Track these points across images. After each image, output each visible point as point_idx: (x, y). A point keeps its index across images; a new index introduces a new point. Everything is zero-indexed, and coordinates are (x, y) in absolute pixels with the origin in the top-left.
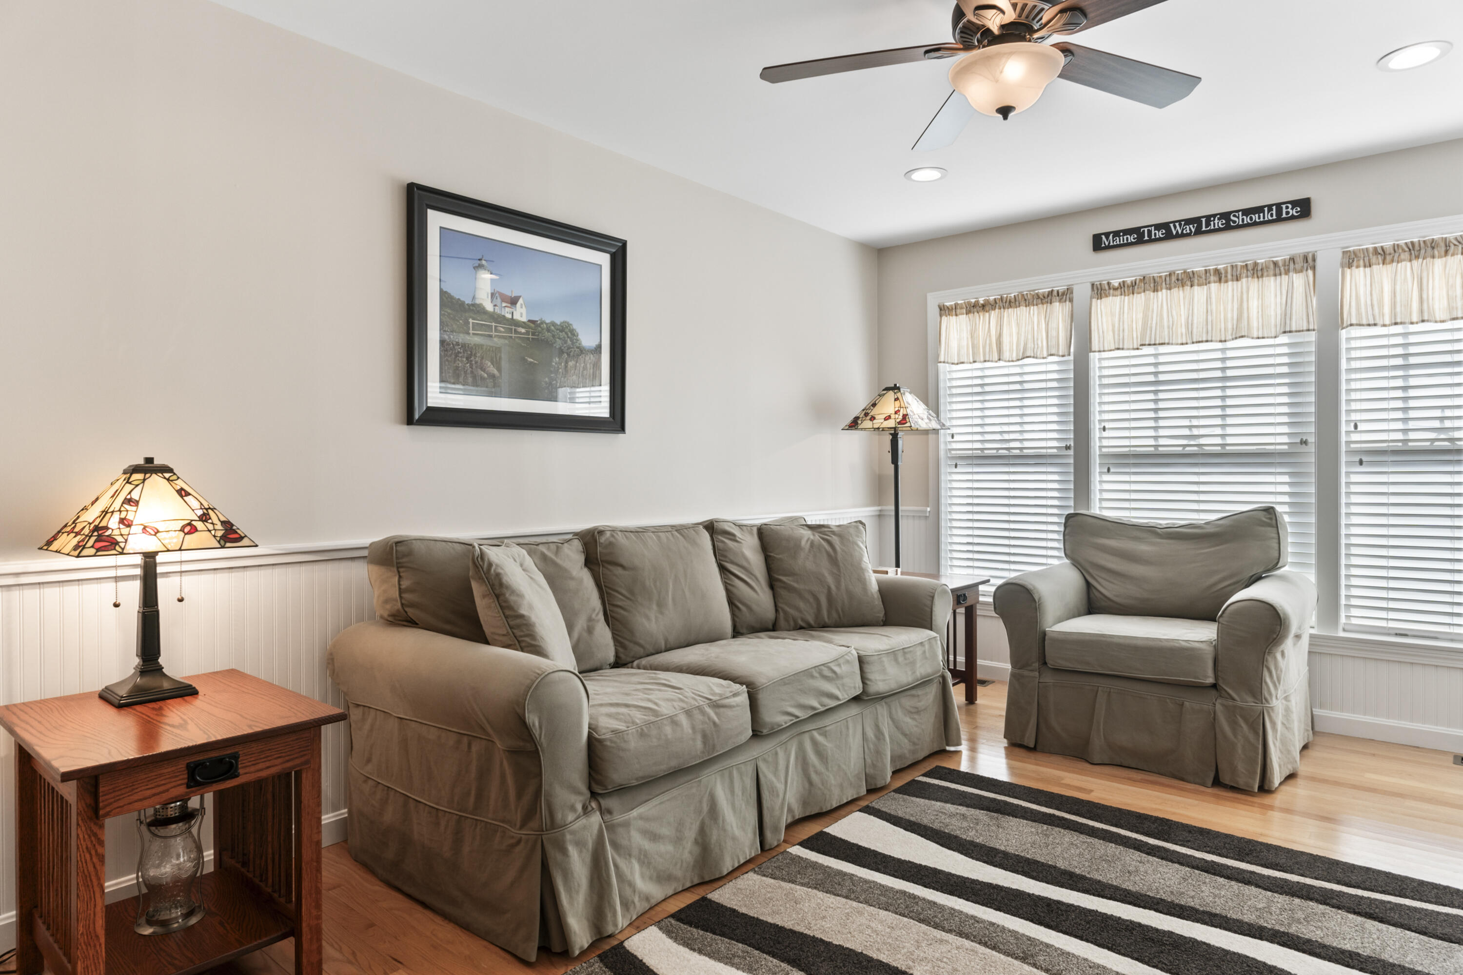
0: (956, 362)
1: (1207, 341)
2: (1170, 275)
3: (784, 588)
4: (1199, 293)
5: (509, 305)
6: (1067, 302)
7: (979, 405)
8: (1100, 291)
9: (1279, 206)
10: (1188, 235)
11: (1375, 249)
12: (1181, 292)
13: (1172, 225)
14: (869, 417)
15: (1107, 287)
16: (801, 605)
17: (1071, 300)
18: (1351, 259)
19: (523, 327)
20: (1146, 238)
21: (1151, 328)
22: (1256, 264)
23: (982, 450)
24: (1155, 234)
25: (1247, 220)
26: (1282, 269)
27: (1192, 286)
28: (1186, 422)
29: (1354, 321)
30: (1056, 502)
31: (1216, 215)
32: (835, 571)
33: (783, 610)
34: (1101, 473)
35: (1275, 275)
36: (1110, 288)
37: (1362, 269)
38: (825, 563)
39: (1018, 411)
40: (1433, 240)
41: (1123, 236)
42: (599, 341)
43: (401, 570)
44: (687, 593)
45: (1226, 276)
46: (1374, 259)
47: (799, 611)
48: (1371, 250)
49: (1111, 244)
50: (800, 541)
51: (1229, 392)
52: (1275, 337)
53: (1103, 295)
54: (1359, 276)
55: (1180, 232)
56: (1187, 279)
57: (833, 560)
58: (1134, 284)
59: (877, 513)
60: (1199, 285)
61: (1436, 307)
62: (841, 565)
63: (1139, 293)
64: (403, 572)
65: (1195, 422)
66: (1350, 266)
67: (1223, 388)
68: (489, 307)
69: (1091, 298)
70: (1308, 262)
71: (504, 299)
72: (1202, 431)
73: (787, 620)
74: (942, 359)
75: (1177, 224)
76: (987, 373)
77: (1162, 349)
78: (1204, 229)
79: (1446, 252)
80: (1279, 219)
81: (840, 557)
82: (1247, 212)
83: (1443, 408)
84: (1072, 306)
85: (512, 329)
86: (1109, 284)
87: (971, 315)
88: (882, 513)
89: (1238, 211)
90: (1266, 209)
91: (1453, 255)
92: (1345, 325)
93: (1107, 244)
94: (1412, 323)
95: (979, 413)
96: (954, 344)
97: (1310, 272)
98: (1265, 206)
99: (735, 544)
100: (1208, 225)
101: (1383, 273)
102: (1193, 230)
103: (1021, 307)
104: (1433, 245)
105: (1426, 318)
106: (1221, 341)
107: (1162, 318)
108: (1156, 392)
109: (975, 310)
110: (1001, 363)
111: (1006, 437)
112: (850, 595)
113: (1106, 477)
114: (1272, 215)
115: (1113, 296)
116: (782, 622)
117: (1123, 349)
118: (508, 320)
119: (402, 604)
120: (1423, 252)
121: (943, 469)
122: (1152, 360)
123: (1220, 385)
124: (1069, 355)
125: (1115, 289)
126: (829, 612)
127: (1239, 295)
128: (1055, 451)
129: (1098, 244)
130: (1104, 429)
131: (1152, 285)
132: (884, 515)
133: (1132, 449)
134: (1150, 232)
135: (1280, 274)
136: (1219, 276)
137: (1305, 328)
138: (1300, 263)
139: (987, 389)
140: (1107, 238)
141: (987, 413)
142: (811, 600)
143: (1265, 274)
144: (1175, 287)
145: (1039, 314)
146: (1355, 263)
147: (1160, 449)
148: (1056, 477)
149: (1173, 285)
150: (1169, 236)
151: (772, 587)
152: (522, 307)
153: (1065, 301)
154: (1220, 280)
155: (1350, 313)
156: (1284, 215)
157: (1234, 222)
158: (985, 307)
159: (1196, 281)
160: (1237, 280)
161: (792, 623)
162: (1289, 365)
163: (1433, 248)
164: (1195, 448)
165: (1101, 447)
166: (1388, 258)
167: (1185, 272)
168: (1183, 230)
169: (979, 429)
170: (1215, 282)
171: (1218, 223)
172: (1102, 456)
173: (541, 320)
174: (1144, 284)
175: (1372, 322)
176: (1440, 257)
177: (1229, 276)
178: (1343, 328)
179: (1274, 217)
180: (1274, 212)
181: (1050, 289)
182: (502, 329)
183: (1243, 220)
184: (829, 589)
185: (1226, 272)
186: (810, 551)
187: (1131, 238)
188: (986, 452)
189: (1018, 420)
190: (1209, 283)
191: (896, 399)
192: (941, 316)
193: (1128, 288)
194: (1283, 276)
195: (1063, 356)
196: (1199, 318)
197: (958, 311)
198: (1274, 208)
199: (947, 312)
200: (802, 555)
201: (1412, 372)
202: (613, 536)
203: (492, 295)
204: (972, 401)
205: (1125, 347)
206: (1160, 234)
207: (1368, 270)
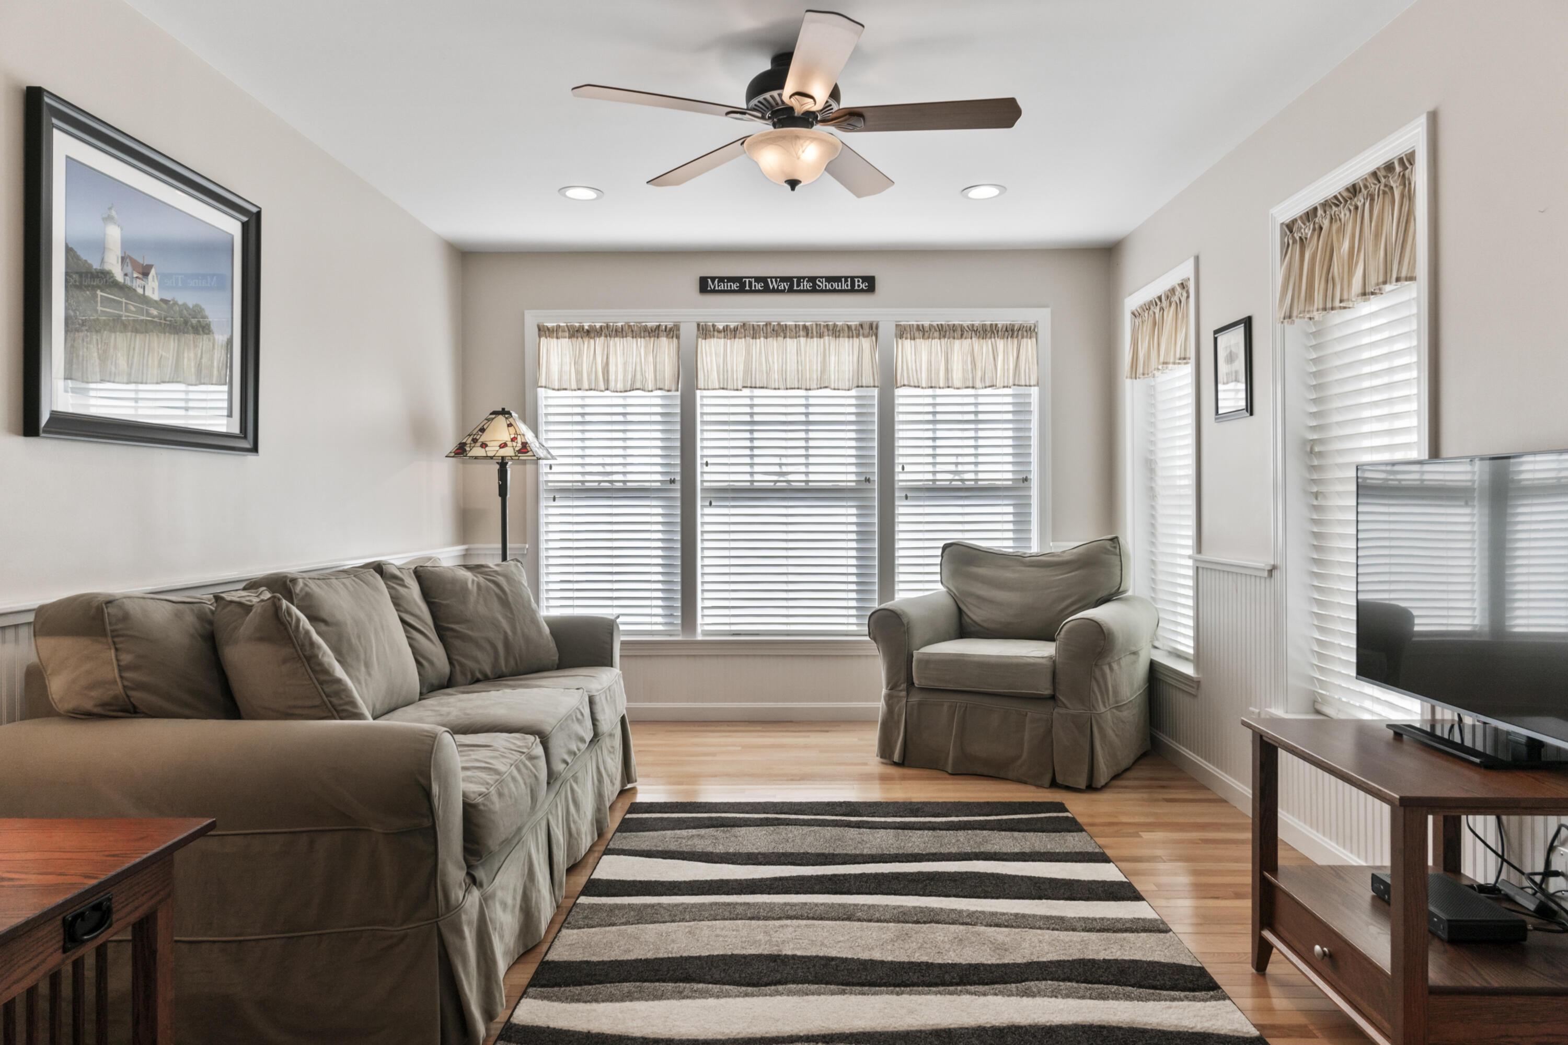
0: (556, 388)
1: (798, 388)
2: (766, 325)
3: (457, 637)
4: (791, 343)
5: (140, 276)
6: (674, 339)
7: (579, 435)
8: (705, 331)
9: (853, 278)
10: (783, 291)
11: (918, 326)
12: (775, 342)
13: (769, 280)
14: (479, 444)
15: (712, 329)
16: (480, 655)
17: (678, 337)
18: (902, 332)
19: (156, 308)
20: (747, 288)
21: (751, 371)
22: (835, 326)
23: (583, 482)
24: (755, 286)
25: (829, 287)
26: (854, 332)
27: (785, 337)
28: (777, 460)
29: (906, 383)
30: (660, 536)
31: (805, 277)
32: (509, 615)
33: (457, 660)
34: (703, 507)
35: (849, 337)
36: (714, 331)
37: (909, 340)
38: (496, 605)
39: (620, 443)
40: (954, 325)
41: (727, 282)
42: (230, 334)
43: (116, 640)
44: (387, 649)
45: (812, 333)
46: (917, 334)
47: (478, 662)
48: (915, 326)
49: (717, 288)
50: (466, 584)
51: (811, 435)
52: (849, 390)
53: (708, 335)
54: (907, 345)
55: (776, 287)
56: (780, 331)
57: (504, 602)
58: (736, 329)
59: (463, 553)
60: (790, 337)
61: (954, 377)
62: (513, 606)
63: (740, 338)
64: (121, 642)
65: (784, 460)
66: (901, 337)
67: (807, 431)
68: (119, 277)
69: (697, 337)
70: (872, 329)
71: (135, 265)
72: (790, 469)
73: (463, 673)
74: (543, 382)
75: (774, 280)
76: (588, 401)
77: (757, 392)
78: (795, 288)
79: (962, 335)
80: (852, 290)
81: (511, 599)
82: (829, 279)
83: (957, 455)
84: (679, 343)
85: (142, 309)
86: (714, 326)
87: (574, 340)
88: (469, 552)
89: (822, 277)
90: (843, 279)
91: (966, 338)
92: (899, 385)
93: (712, 287)
94: (940, 388)
95: (579, 444)
96: (555, 369)
97: (874, 338)
98: (843, 277)
99: (406, 590)
100: (798, 285)
101: (923, 345)
102: (787, 288)
103: (628, 338)
104: (953, 328)
105: (950, 385)
106: (806, 389)
107: (761, 364)
108: (751, 431)
109: (579, 335)
110: (607, 393)
111: (608, 469)
112: (527, 639)
113: (708, 511)
114: (847, 286)
115: (717, 338)
116: (459, 677)
117: (727, 389)
118: (139, 296)
119: (125, 687)
120: (948, 333)
121: (543, 503)
122: (748, 401)
123: (803, 428)
124: (678, 390)
125: (719, 332)
126: (507, 661)
127: (822, 351)
128: (659, 484)
129: (705, 285)
130: (707, 464)
131: (751, 332)
132: (470, 555)
133: (731, 483)
134: (750, 283)
135: (853, 337)
136: (807, 331)
137: (872, 385)
138: (867, 330)
139: (588, 418)
140: (713, 283)
141: (588, 443)
142: (488, 647)
143: (841, 335)
144: (771, 337)
145: (646, 347)
146: (905, 335)
147: (755, 484)
148: (660, 511)
149: (769, 335)
150: (767, 290)
151: (442, 638)
152: (153, 281)
153: (672, 337)
154: (807, 336)
155: (901, 377)
156: (856, 288)
157: (819, 286)
158: (590, 333)
159: (788, 334)
160: (820, 337)
161: (469, 676)
162: (857, 414)
163: (954, 331)
164: (785, 484)
165: (702, 481)
166: (926, 335)
167: (779, 324)
168: (778, 286)
169: (579, 460)
170: (803, 337)
171: (807, 285)
172: (703, 490)
173: (173, 300)
174: (745, 331)
175: (917, 385)
176: (958, 339)
177: (815, 333)
178: (897, 388)
179: (849, 288)
180: (849, 283)
181: (658, 324)
182: (133, 309)
183: (826, 285)
184: (505, 633)
185: (812, 329)
186: (478, 594)
187: (735, 286)
188: (587, 484)
189: (621, 452)
190: (799, 337)
191: (510, 425)
192: (540, 336)
193: (731, 333)
194: (855, 339)
195: (669, 391)
196: (792, 366)
197: (560, 334)
198: (849, 279)
199: (547, 333)
200: (472, 599)
201: (939, 426)
202: (306, 585)
203: (123, 259)
204: (572, 431)
205: (729, 387)
206: (759, 286)
207: (912, 341)
